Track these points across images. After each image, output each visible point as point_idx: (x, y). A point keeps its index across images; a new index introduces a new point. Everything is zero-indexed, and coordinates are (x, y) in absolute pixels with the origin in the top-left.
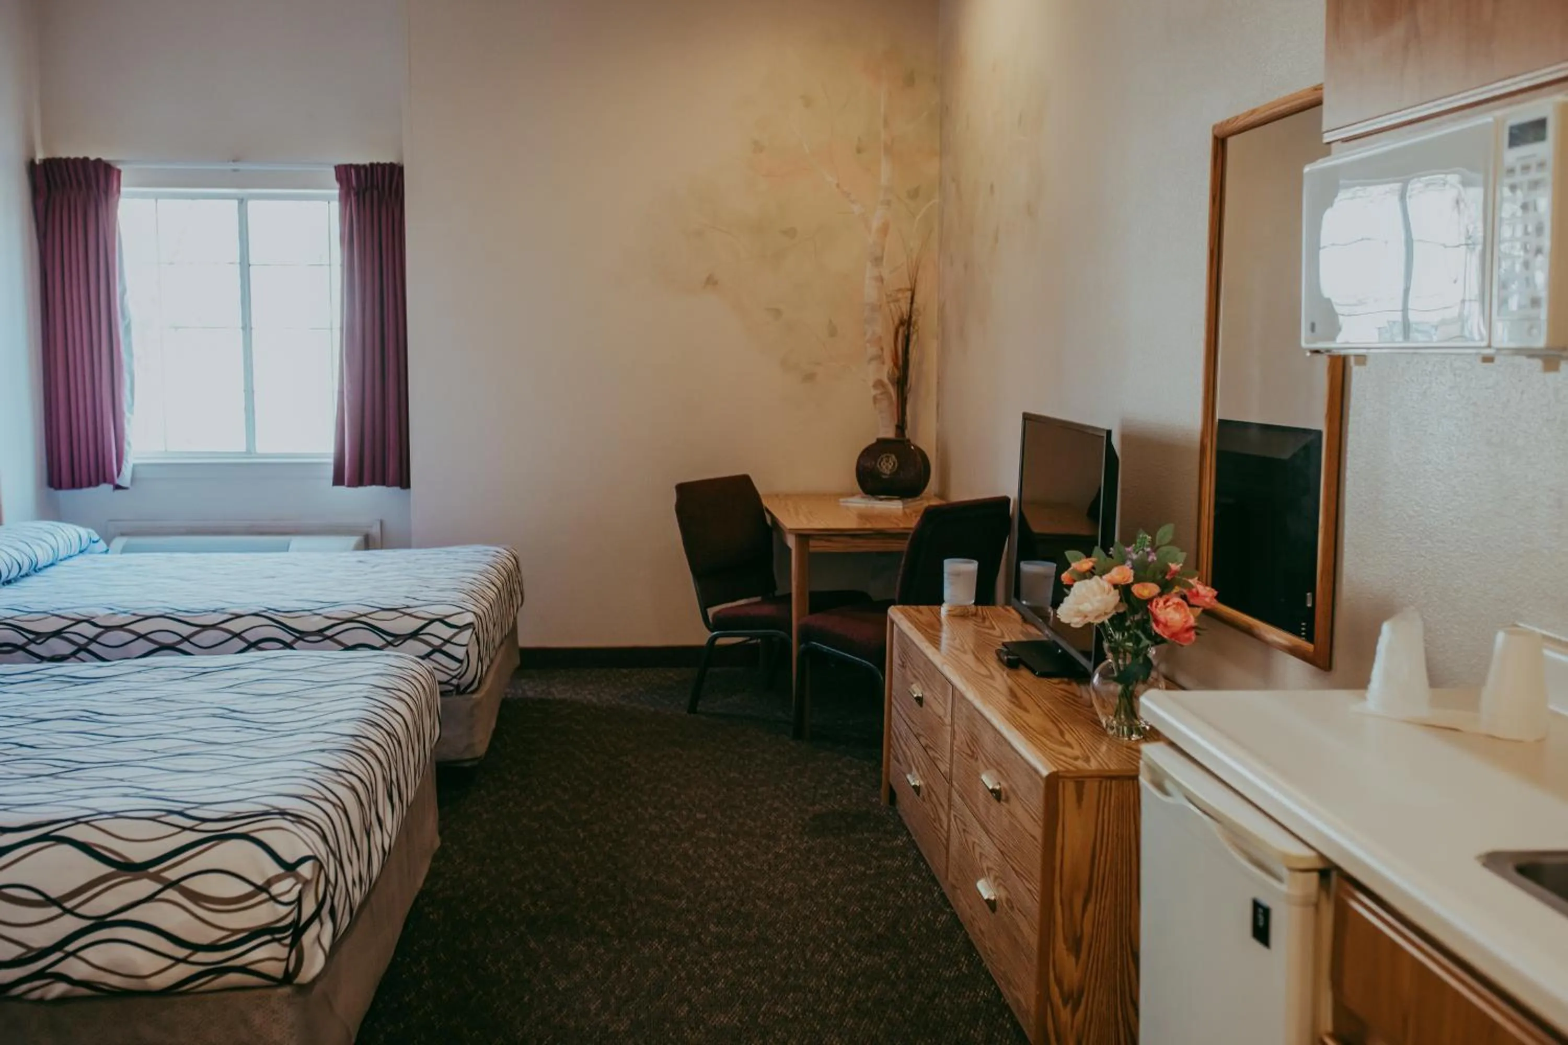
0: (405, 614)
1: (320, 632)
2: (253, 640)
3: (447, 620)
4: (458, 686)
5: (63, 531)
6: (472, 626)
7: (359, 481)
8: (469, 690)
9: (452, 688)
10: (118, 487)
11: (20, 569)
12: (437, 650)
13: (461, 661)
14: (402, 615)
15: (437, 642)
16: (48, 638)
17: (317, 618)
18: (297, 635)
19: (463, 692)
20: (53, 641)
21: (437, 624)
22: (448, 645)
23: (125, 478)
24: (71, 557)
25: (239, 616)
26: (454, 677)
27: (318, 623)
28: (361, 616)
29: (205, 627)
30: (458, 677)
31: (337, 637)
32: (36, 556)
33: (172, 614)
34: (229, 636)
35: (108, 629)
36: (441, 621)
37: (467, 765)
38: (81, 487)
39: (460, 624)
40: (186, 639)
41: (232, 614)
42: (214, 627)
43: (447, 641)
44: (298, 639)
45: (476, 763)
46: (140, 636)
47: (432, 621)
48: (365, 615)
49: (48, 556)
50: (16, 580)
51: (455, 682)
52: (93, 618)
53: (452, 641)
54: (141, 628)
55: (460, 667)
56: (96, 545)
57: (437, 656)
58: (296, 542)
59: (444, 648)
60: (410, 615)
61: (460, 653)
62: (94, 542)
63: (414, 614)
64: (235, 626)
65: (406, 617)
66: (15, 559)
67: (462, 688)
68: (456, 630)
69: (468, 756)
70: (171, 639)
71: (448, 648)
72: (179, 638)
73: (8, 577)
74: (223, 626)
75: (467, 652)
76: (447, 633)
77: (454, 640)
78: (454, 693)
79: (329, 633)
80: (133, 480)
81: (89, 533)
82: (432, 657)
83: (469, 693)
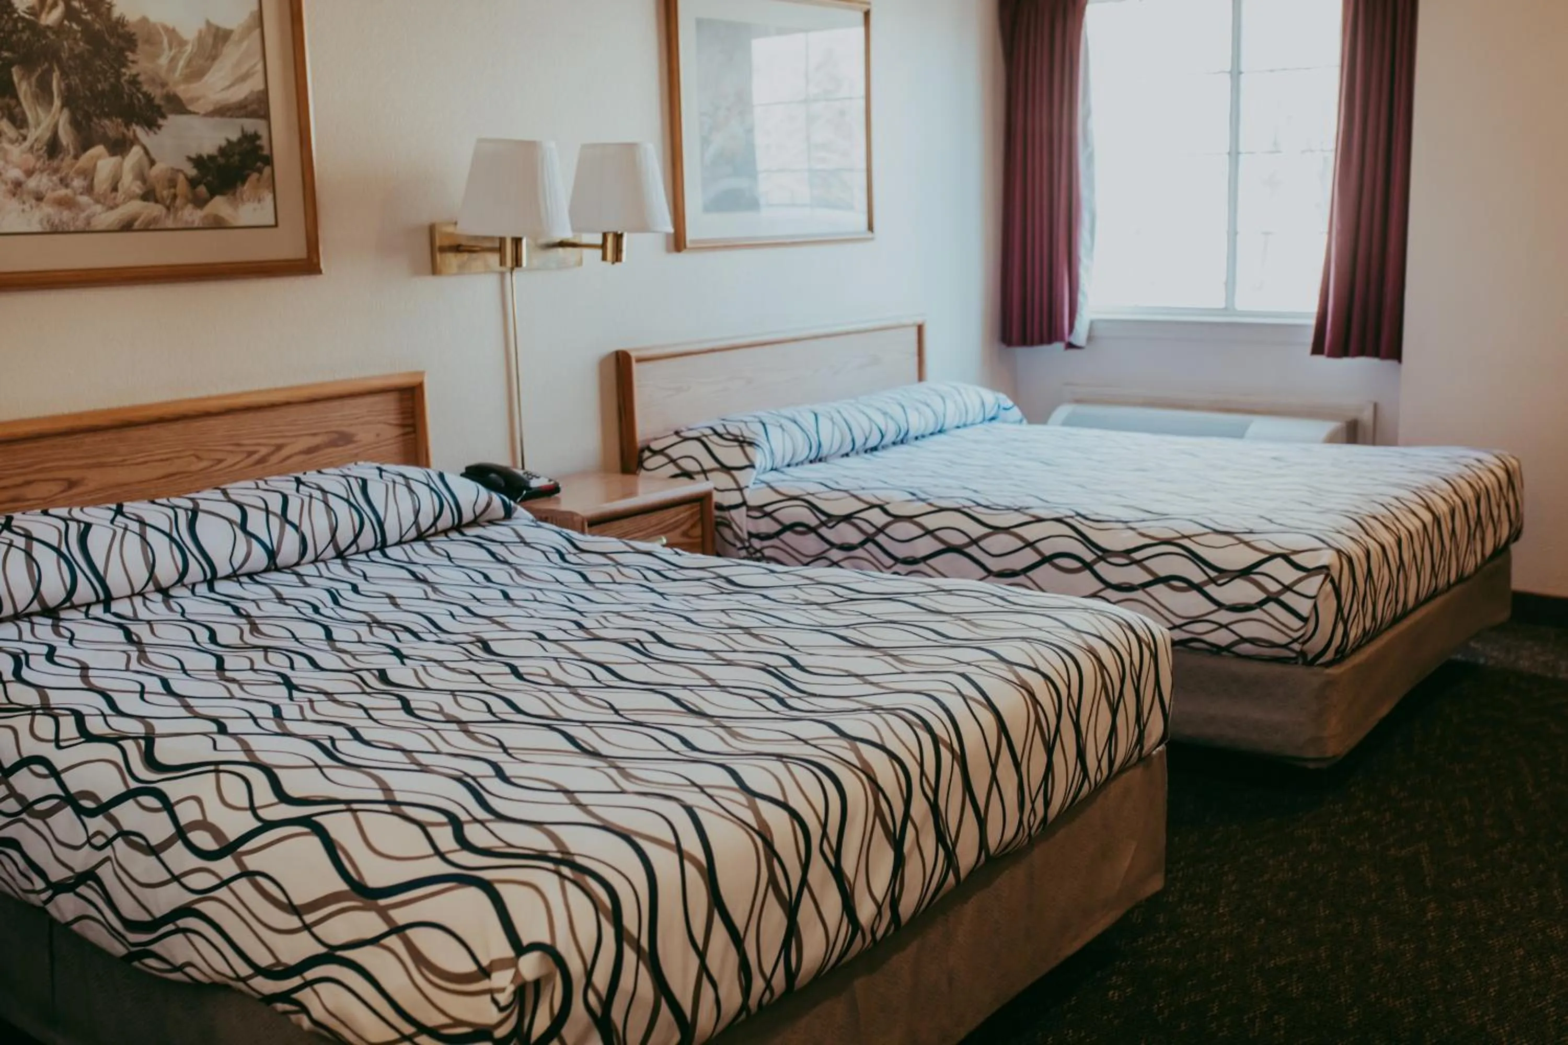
0: (1241, 541)
1: (1128, 552)
2: (1048, 553)
3: (1295, 558)
4: (1302, 653)
5: (960, 394)
6: (1325, 571)
7: (1342, 349)
8: (1322, 660)
9: (1293, 655)
10: (1070, 346)
11: (883, 437)
12: (1272, 598)
13: (1305, 620)
14: (1236, 542)
15: (1274, 587)
16: (838, 523)
17: (1131, 532)
18: (1100, 553)
19: (1311, 663)
20: (843, 526)
21: (1279, 561)
22: (1289, 594)
23: (1080, 335)
24: (965, 425)
25: (1039, 520)
26: (1295, 640)
27: (1129, 540)
28: (1184, 537)
29: (997, 529)
30: (1301, 640)
31: (1146, 563)
32: (907, 421)
33: (969, 508)
34: (1021, 544)
35: (897, 518)
36: (1285, 557)
37: (1311, 766)
38: (1032, 344)
39: (1311, 566)
40: (974, 542)
41: (1033, 516)
42: (1006, 530)
43: (1287, 588)
44: (1100, 558)
45: (1324, 765)
46: (929, 532)
47: (1273, 556)
48: (1188, 537)
49: (927, 425)
50: (875, 449)
51: (1296, 646)
52: (888, 503)
53: (1295, 588)
54: (931, 522)
55: (1302, 628)
56: (1008, 412)
57: (1272, 607)
58: (1259, 425)
59: (1283, 598)
60: (1247, 544)
61: (1304, 607)
62: (1005, 409)
63: (1253, 543)
64: (1030, 532)
65: (1242, 545)
66: (876, 424)
67: (1310, 657)
68: (1302, 574)
69: (1311, 753)
70: (957, 539)
71: (1287, 598)
72: (967, 540)
73: (865, 444)
74: (1016, 530)
75: (1315, 606)
76: (1288, 575)
77: (1296, 588)
78: (1300, 661)
79: (1137, 556)
80: (1090, 338)
81: (997, 399)
82: (1265, 607)
83: (1321, 665)
